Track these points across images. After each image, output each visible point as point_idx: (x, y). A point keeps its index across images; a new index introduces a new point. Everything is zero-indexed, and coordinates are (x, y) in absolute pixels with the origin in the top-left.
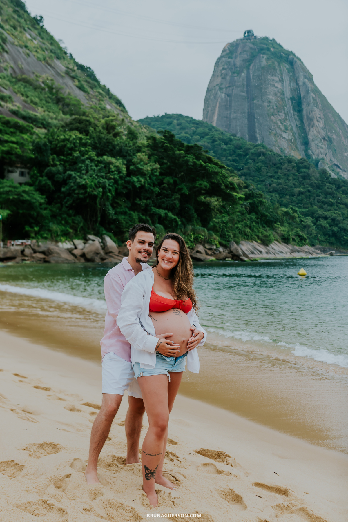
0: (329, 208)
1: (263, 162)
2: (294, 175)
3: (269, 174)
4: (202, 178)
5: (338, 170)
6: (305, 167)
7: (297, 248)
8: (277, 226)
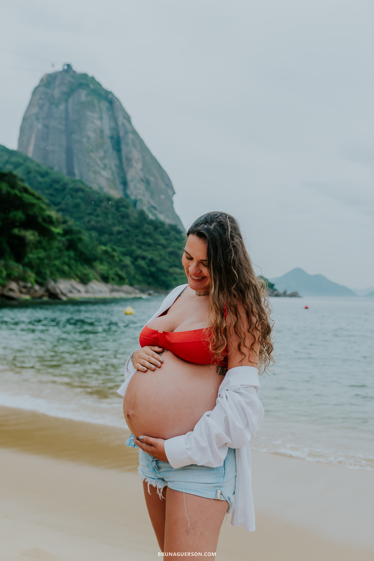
0: (147, 248)
1: (82, 198)
2: (113, 213)
3: (88, 211)
4: (17, 208)
5: (155, 212)
6: (124, 206)
7: (116, 287)
8: (97, 264)
